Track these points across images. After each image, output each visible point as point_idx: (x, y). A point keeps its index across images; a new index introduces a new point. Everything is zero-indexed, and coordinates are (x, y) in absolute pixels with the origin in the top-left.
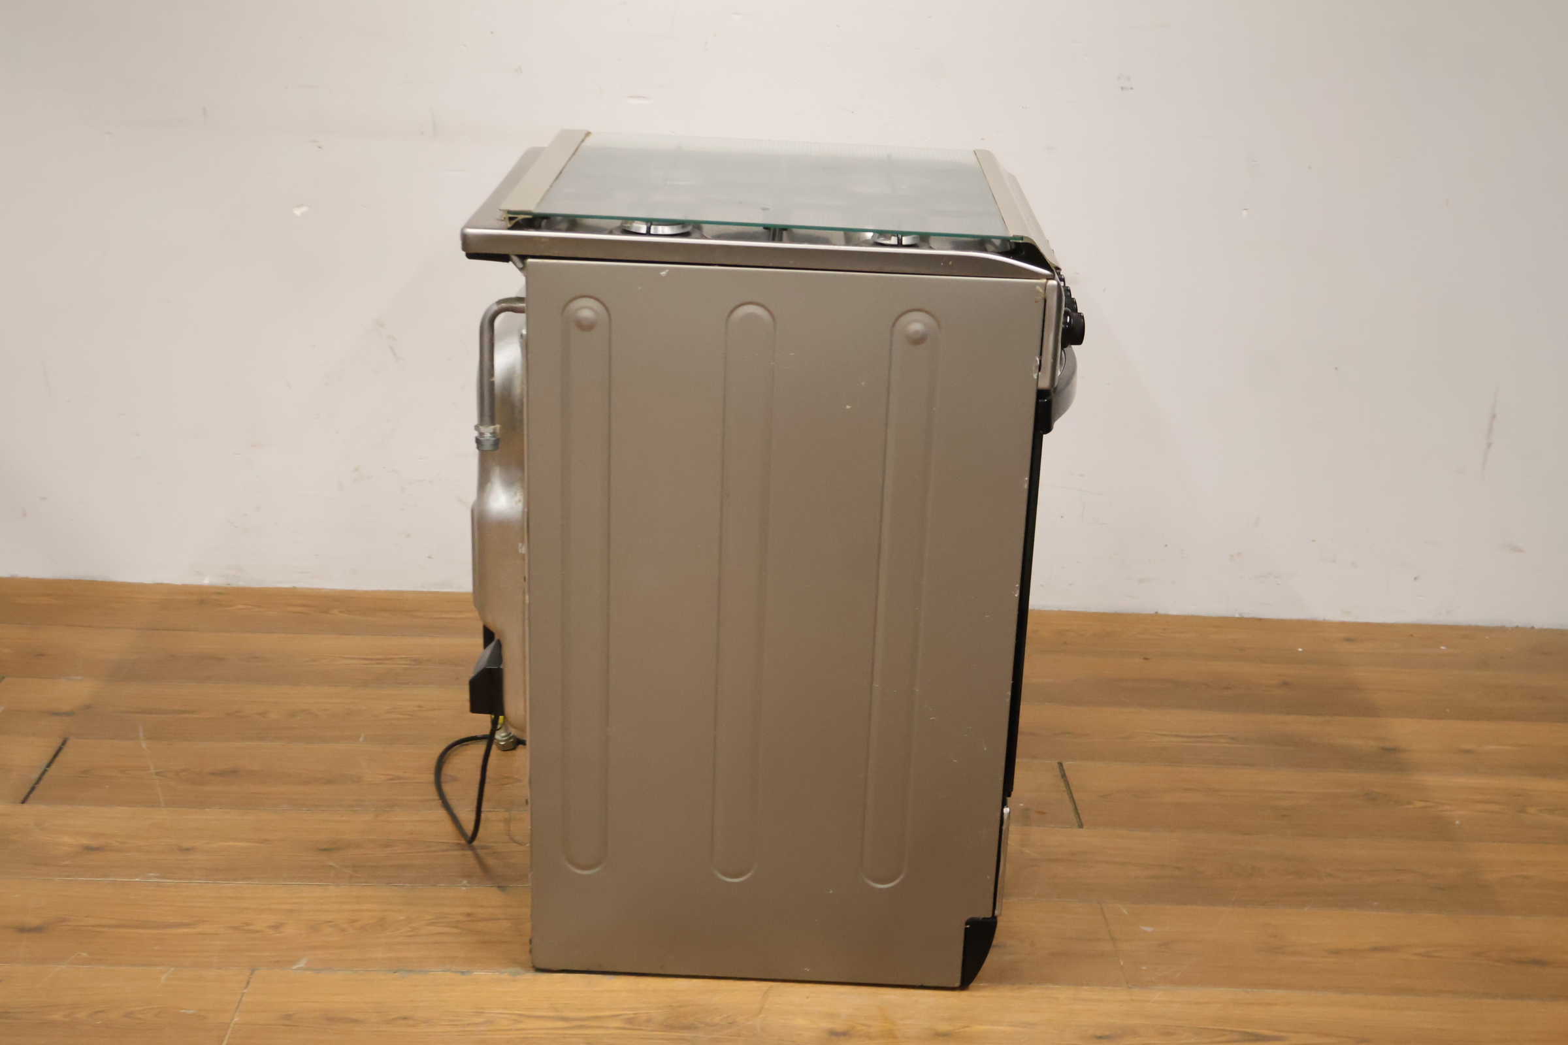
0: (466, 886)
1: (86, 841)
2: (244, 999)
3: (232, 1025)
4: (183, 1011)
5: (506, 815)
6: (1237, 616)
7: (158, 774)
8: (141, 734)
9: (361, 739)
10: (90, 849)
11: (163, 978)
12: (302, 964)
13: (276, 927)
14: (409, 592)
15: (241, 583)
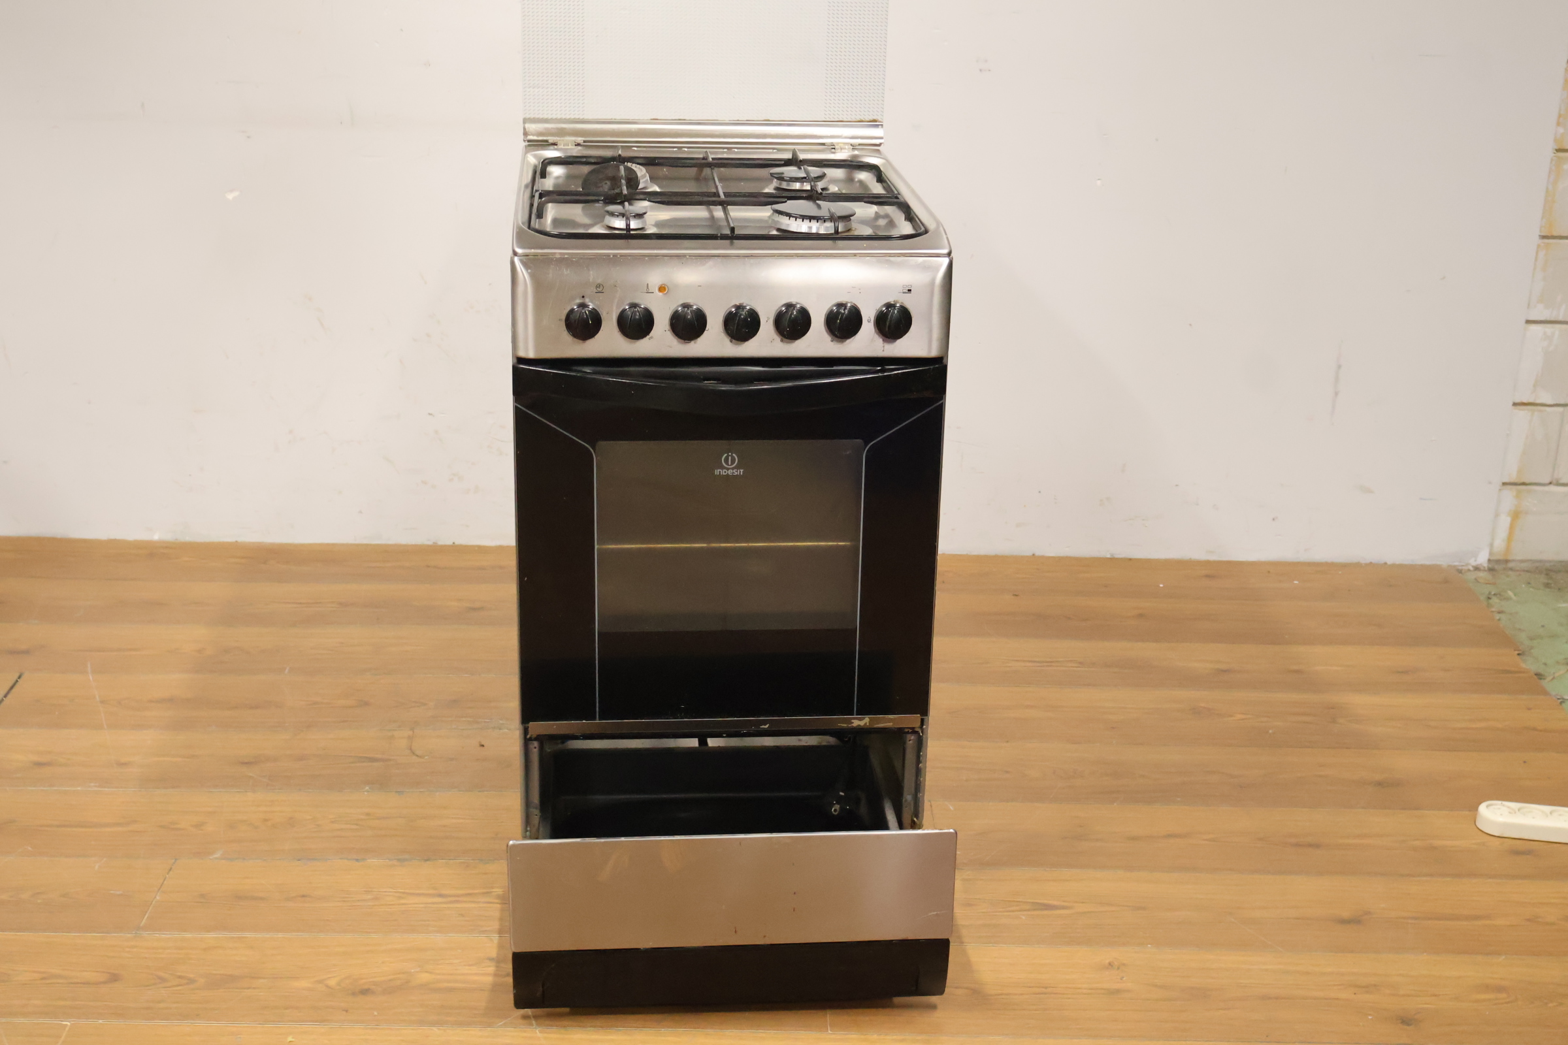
0: (368, 792)
1: (35, 758)
2: (165, 882)
3: (154, 903)
4: (112, 892)
5: (410, 733)
6: (1109, 556)
7: (102, 702)
8: (89, 669)
9: (287, 671)
10: (39, 764)
11: (97, 867)
12: (217, 855)
13: (199, 826)
14: (343, 545)
15: (188, 538)
